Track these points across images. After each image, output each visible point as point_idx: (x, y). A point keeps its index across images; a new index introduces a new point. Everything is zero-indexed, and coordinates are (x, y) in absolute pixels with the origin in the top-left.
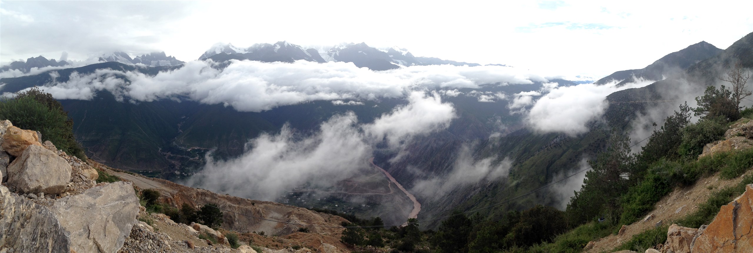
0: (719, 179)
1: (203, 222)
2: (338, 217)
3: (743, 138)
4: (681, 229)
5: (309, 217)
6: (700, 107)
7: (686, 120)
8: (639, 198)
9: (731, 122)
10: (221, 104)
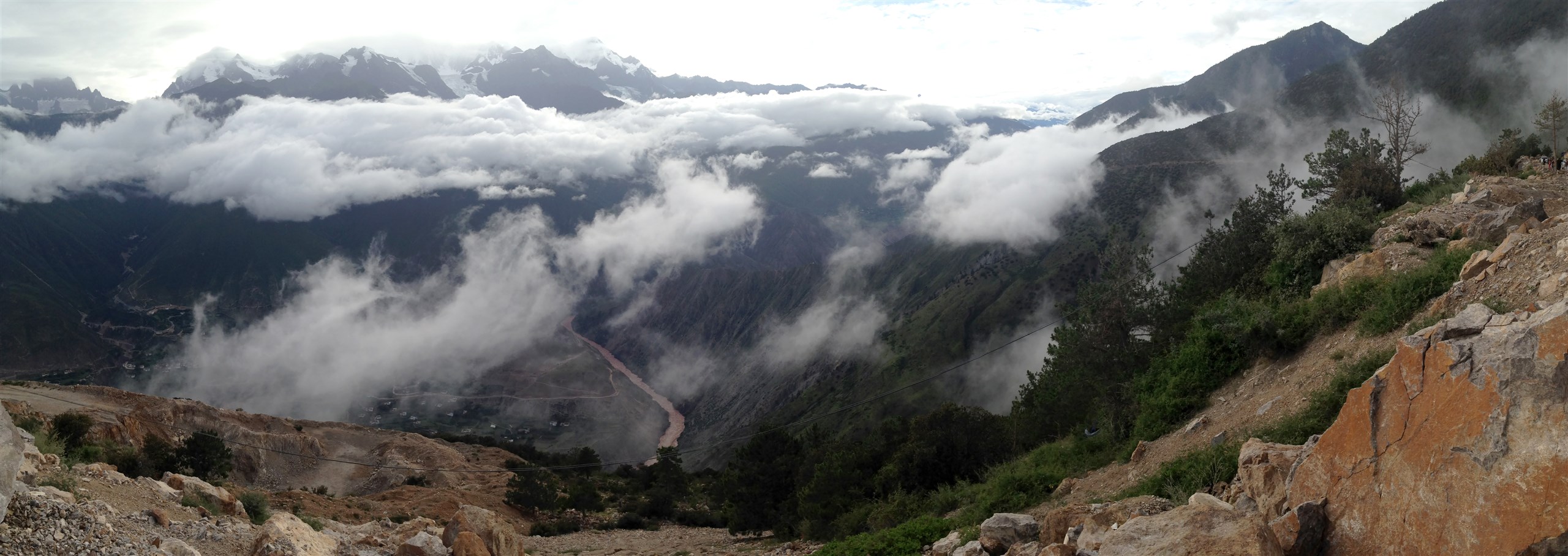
0: (1357, 336)
1: (190, 470)
2: (498, 449)
3: (1409, 247)
4: (1269, 448)
5: (429, 453)
6: (1315, 177)
7: (1283, 207)
8: (1173, 380)
9: (1385, 211)
10: (218, 205)
